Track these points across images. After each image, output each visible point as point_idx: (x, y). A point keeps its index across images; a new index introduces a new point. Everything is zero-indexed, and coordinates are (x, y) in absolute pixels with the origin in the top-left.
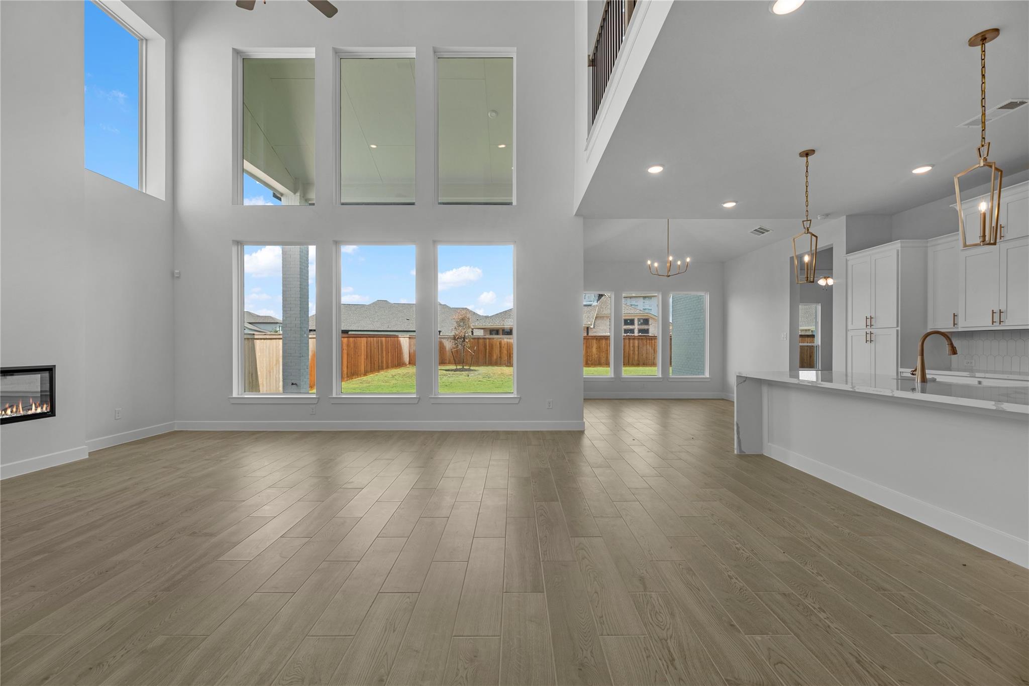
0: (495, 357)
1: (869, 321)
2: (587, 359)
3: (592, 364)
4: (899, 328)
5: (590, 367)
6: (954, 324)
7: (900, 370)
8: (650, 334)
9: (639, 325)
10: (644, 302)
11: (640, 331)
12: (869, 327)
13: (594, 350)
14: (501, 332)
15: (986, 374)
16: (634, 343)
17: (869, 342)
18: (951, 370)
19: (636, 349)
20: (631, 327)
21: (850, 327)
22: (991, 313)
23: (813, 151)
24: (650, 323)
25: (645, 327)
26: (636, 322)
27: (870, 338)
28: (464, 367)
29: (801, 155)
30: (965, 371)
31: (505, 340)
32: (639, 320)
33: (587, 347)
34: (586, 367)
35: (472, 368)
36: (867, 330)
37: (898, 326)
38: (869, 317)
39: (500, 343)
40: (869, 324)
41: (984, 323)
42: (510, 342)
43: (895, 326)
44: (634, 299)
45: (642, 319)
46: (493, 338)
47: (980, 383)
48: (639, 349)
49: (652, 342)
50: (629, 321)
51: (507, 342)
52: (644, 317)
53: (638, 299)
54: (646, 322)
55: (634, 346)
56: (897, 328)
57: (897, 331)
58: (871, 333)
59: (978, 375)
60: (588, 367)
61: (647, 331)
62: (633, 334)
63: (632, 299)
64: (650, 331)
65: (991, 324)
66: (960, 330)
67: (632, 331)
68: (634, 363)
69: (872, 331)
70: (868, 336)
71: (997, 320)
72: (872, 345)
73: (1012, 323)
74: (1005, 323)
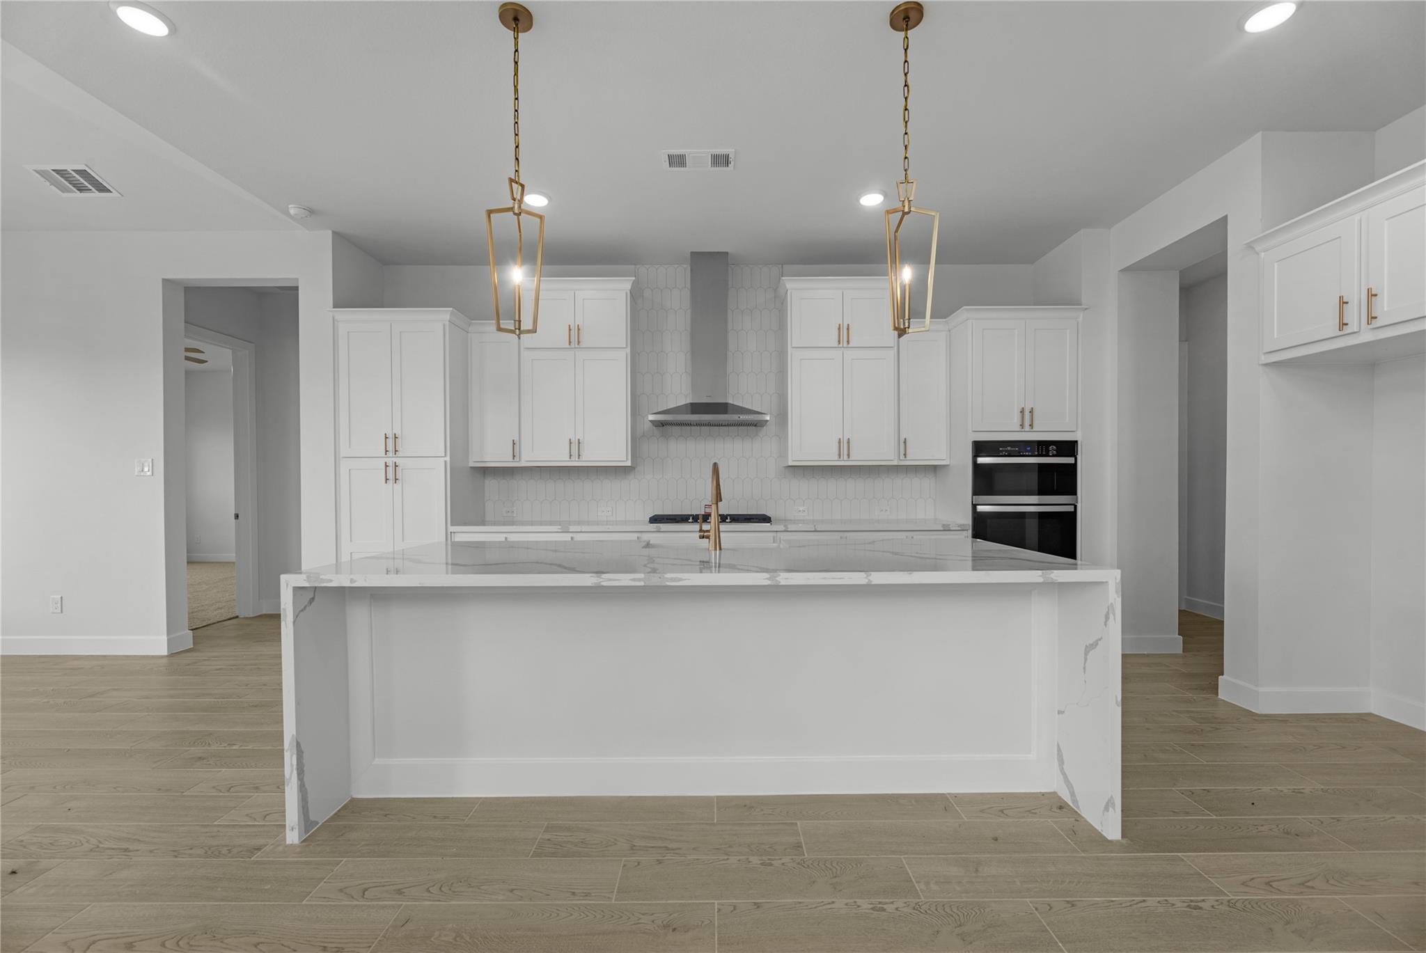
1: (390, 442)
4: (448, 459)
6: (514, 455)
7: (451, 529)
12: (390, 454)
15: (583, 527)
17: (391, 482)
18: (484, 525)
21: (343, 453)
22: (569, 443)
27: (393, 474)
30: (551, 523)
36: (386, 460)
37: (445, 456)
38: (390, 435)
40: (392, 449)
41: (559, 456)
43: (443, 455)
47: (572, 538)
56: (445, 459)
57: (446, 462)
58: (395, 466)
59: (572, 528)
65: (569, 457)
66: (523, 464)
69: (398, 461)
70: (390, 470)
71: (575, 452)
72: (398, 487)
73: (592, 457)
74: (583, 458)
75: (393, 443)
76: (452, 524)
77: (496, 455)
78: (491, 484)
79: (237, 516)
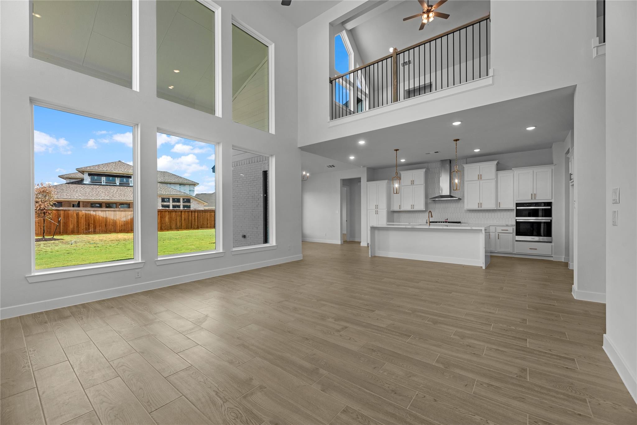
0: (71, 226)
2: (161, 226)
3: (165, 229)
4: (387, 209)
5: (164, 231)
6: (400, 208)
8: (191, 209)
9: (183, 202)
10: (180, 188)
11: (184, 206)
12: (376, 209)
13: (167, 219)
14: (81, 204)
16: (195, 215)
19: (196, 218)
20: (178, 204)
21: (368, 208)
22: (411, 205)
23: (398, 150)
24: (191, 202)
25: (188, 204)
26: (181, 201)
27: (377, 213)
28: (45, 237)
29: (395, 150)
31: (84, 212)
32: (183, 199)
33: (161, 217)
34: (161, 231)
35: (55, 237)
38: (376, 205)
39: (78, 215)
40: (376, 207)
41: (409, 208)
42: (88, 214)
44: (173, 185)
45: (185, 199)
46: (69, 210)
48: (198, 218)
49: (206, 214)
50: (176, 200)
51: (85, 213)
52: (187, 198)
53: (176, 185)
54: (188, 201)
55: (195, 217)
58: (377, 211)
60: (162, 231)
61: (189, 207)
62: (179, 209)
63: (171, 185)
64: (191, 207)
65: (411, 209)
66: (402, 210)
67: (179, 206)
68: (195, 228)
69: (378, 210)
70: (376, 212)
71: (412, 207)
72: (377, 215)
73: (416, 208)
74: (414, 208)
75: (377, 207)
76: (388, 222)
77: (396, 208)
78: (396, 215)
79: (347, 221)
